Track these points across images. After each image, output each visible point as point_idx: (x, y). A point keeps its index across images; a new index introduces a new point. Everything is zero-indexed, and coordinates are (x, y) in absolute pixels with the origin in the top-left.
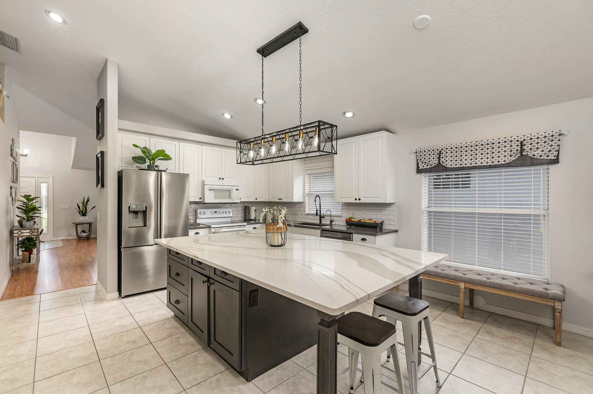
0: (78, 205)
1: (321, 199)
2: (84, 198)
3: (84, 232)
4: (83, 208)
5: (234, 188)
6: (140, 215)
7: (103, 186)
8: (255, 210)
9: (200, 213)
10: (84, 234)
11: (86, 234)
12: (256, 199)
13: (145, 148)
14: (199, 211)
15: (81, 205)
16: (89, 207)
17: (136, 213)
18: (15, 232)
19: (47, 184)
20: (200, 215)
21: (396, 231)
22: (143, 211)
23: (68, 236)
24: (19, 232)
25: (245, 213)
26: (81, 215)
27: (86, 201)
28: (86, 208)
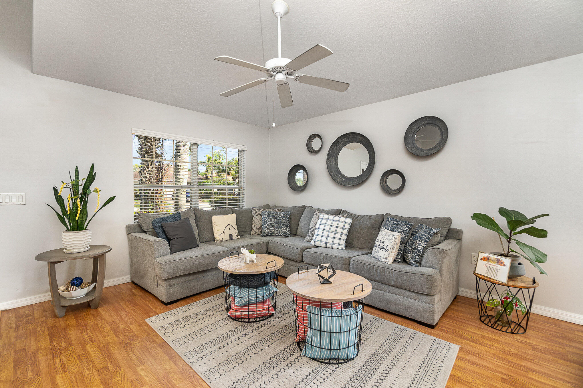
0: (56, 191)
2: (77, 171)
3: (77, 282)
4: (75, 204)
15: (66, 194)
26: (68, 228)
27: (83, 176)
28: (86, 202)
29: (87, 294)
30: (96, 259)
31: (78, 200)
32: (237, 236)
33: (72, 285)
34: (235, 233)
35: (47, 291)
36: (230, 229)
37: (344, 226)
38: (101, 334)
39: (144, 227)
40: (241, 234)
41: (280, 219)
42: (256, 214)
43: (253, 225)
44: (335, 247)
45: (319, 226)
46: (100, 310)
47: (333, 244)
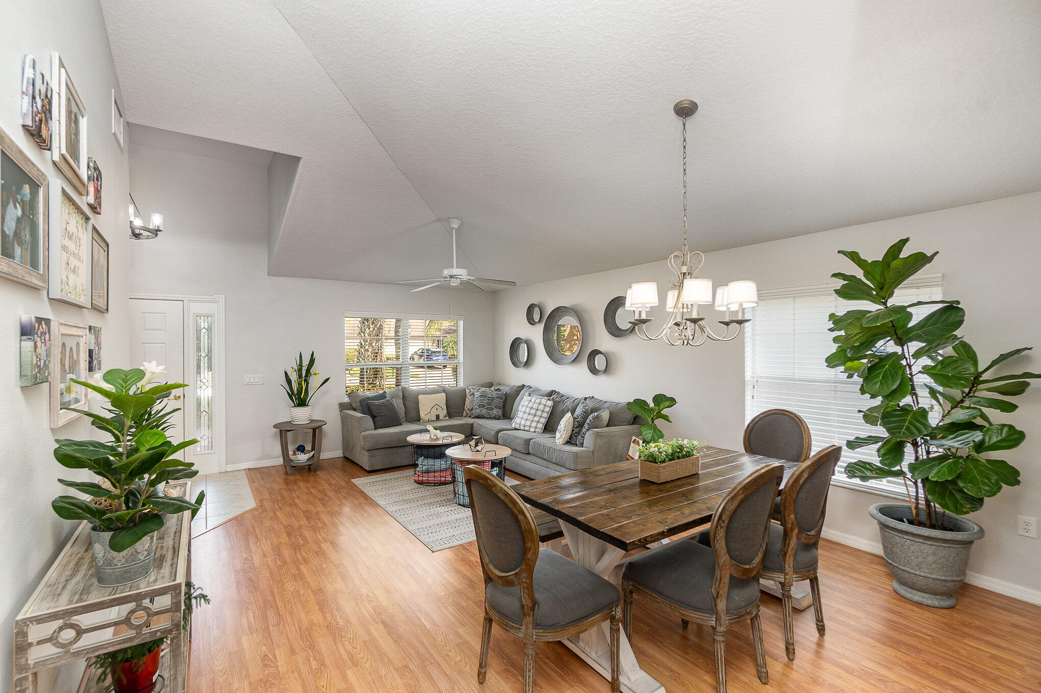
0: (286, 373)
2: (301, 356)
3: (301, 449)
10: (302, 455)
11: (306, 457)
15: (294, 377)
16: (314, 382)
18: (35, 633)
23: (261, 458)
24: (61, 629)
26: (295, 404)
27: (306, 362)
28: (308, 384)
29: (308, 460)
30: (314, 430)
31: (303, 382)
32: (445, 417)
33: (298, 450)
34: (443, 413)
35: (278, 457)
36: (437, 409)
37: (544, 408)
38: (320, 485)
39: (354, 406)
40: (450, 415)
41: (492, 400)
42: (470, 394)
43: (465, 406)
44: (532, 430)
45: (522, 409)
46: (318, 472)
47: (530, 427)
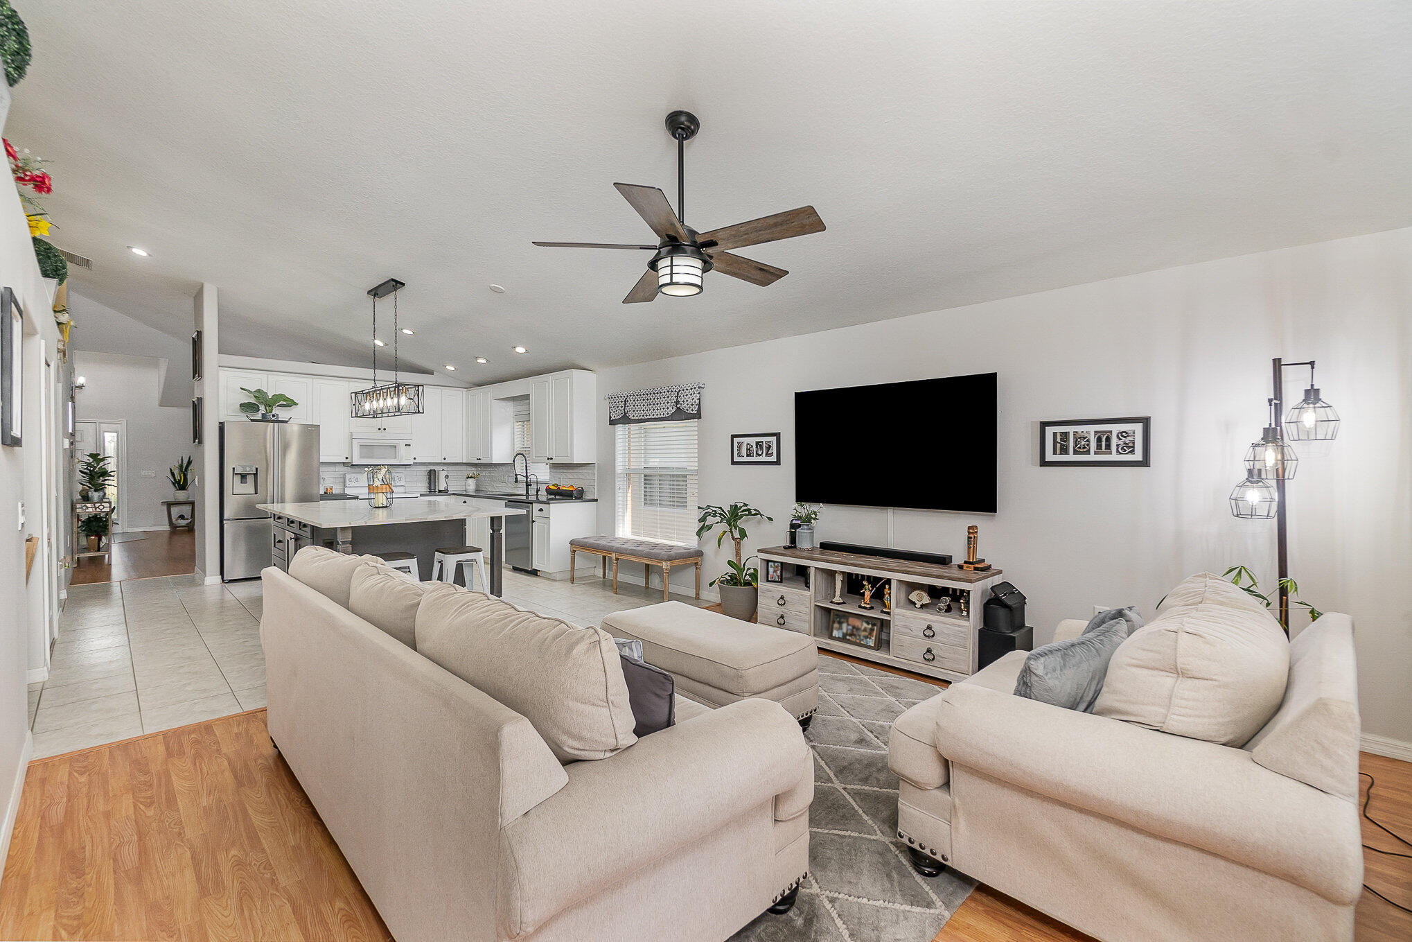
0: (171, 469)
1: (527, 459)
2: (182, 459)
3: (182, 517)
4: (181, 476)
5: (402, 444)
6: (250, 479)
7: (201, 442)
8: (447, 477)
9: (350, 480)
10: (182, 521)
11: (186, 522)
12: (445, 459)
13: (259, 391)
14: (348, 476)
15: (176, 472)
16: (190, 476)
17: (243, 477)
18: (76, 505)
19: (115, 434)
20: (350, 483)
21: (596, 500)
22: (254, 474)
24: (82, 506)
25: (430, 479)
26: (177, 489)
28: (187, 475)
31: (183, 474)
